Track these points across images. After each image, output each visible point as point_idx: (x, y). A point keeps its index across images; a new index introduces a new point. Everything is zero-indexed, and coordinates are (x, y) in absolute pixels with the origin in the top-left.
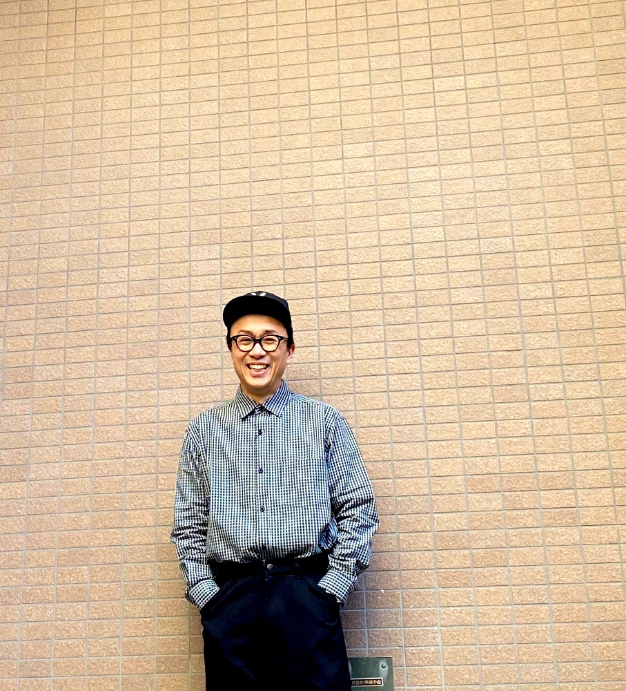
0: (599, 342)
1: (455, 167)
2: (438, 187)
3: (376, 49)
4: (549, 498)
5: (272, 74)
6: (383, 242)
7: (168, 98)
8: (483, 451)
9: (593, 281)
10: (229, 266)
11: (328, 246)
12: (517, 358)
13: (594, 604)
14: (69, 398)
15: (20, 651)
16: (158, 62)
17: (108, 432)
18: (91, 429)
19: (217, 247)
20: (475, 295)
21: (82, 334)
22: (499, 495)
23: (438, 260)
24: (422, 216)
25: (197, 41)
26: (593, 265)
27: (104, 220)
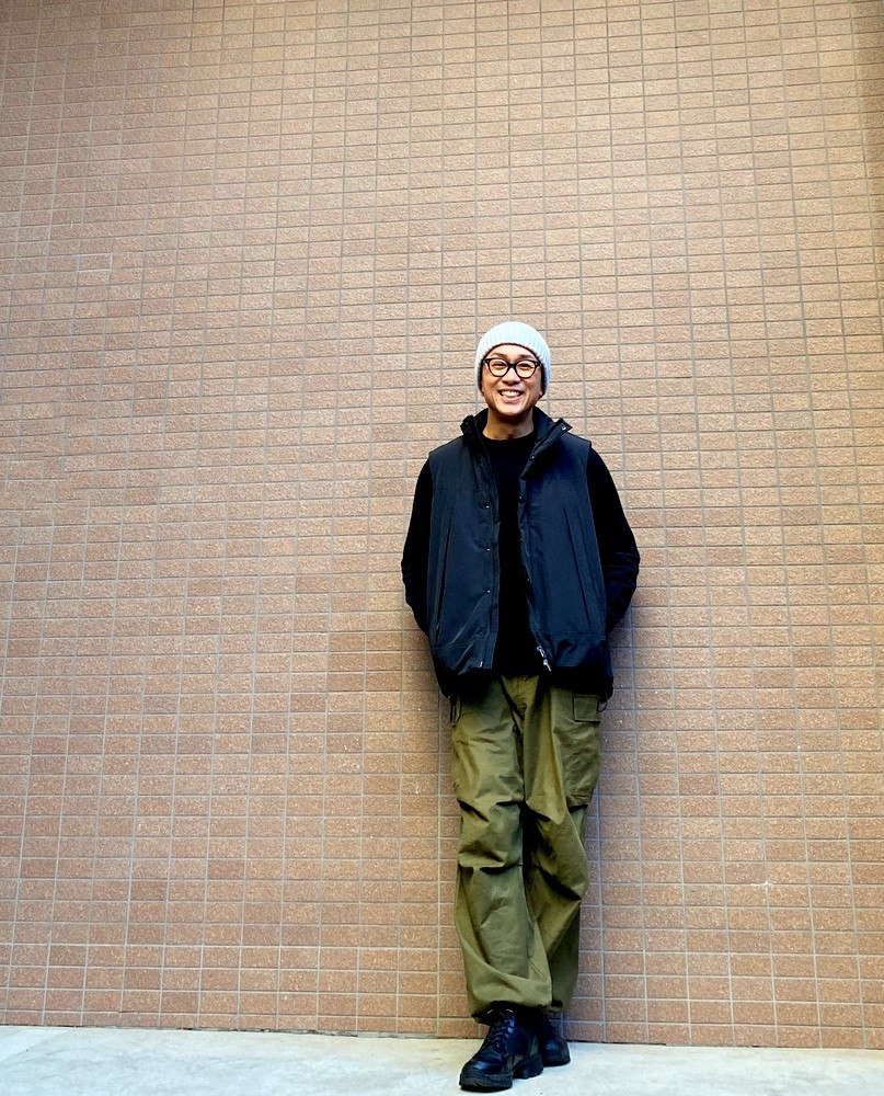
0: (773, 371)
1: (628, 179)
2: (610, 201)
3: (549, 49)
4: (714, 535)
5: (436, 73)
6: (550, 258)
7: (323, 95)
8: (646, 483)
9: (770, 306)
10: (383, 278)
11: (489, 261)
12: (687, 386)
13: (757, 649)
14: (206, 417)
15: (145, 686)
16: (312, 55)
17: (247, 454)
18: (228, 450)
19: (372, 259)
20: (644, 318)
21: (221, 348)
22: (662, 531)
23: (608, 279)
24: (592, 231)
25: (357, 34)
26: (771, 289)
27: (248, 225)
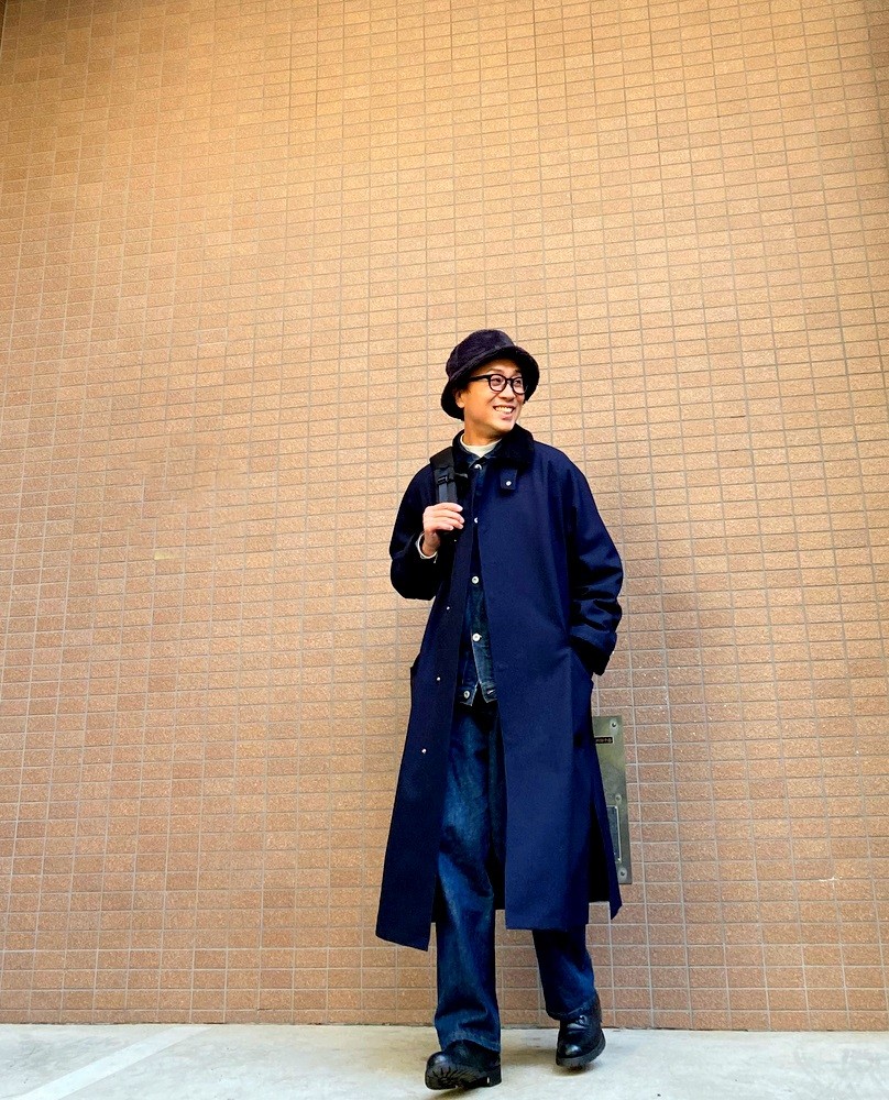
0: (820, 408)
1: (680, 238)
2: (664, 259)
3: (604, 125)
4: (772, 560)
5: (505, 151)
6: (612, 313)
7: (406, 177)
8: (708, 515)
9: (814, 348)
11: (559, 318)
12: (742, 425)
13: (816, 663)
14: (313, 470)
15: (268, 714)
16: (395, 142)
17: (350, 502)
18: (334, 500)
19: (453, 321)
20: (699, 364)
21: (325, 408)
22: (724, 558)
23: (665, 330)
24: (649, 287)
25: (432, 120)
26: (814, 332)
27: (345, 297)
